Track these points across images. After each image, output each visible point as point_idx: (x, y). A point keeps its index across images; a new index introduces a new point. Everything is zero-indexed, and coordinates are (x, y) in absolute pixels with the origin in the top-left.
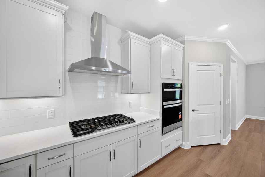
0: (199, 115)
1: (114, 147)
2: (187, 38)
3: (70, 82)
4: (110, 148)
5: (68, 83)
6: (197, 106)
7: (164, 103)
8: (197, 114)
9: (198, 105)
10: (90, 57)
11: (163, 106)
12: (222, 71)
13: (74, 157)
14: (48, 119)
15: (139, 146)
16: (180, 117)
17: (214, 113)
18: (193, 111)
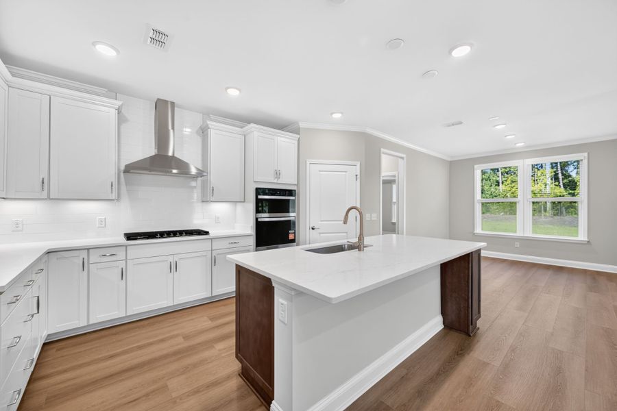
0: (322, 235)
1: (176, 258)
2: (302, 125)
3: (126, 185)
4: (170, 259)
5: (123, 188)
6: (320, 222)
7: (260, 215)
8: (320, 233)
9: (322, 221)
10: (154, 154)
11: (257, 219)
12: (358, 173)
13: (126, 260)
14: (98, 227)
15: (213, 264)
16: (291, 237)
17: (346, 233)
18: (313, 229)
